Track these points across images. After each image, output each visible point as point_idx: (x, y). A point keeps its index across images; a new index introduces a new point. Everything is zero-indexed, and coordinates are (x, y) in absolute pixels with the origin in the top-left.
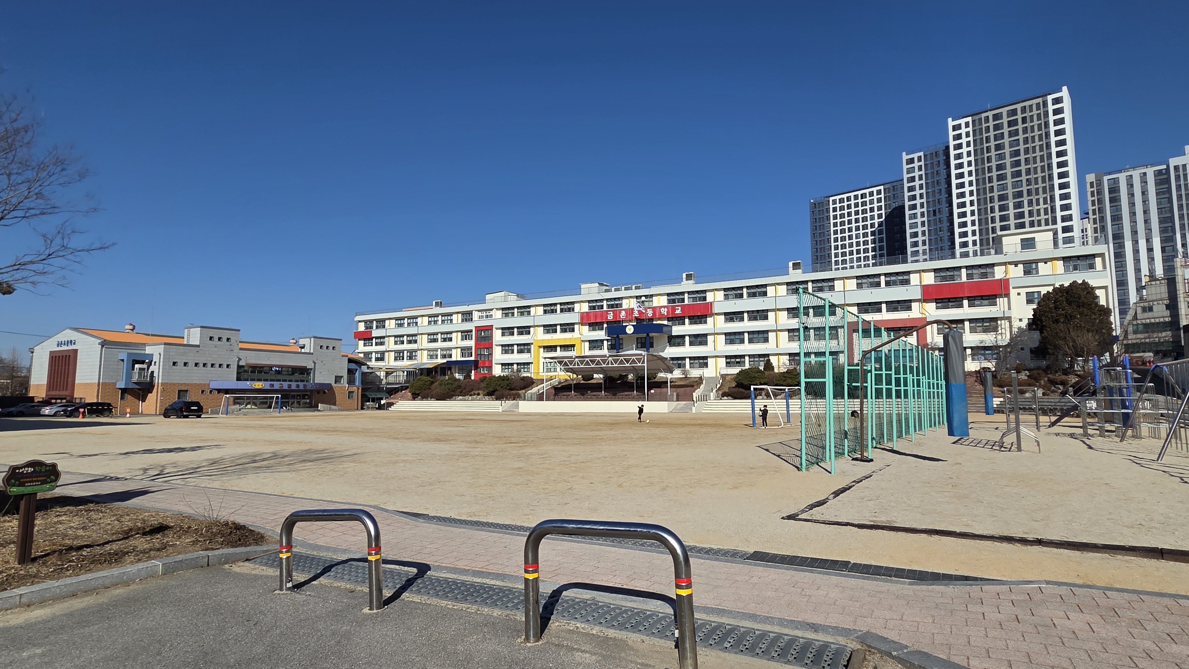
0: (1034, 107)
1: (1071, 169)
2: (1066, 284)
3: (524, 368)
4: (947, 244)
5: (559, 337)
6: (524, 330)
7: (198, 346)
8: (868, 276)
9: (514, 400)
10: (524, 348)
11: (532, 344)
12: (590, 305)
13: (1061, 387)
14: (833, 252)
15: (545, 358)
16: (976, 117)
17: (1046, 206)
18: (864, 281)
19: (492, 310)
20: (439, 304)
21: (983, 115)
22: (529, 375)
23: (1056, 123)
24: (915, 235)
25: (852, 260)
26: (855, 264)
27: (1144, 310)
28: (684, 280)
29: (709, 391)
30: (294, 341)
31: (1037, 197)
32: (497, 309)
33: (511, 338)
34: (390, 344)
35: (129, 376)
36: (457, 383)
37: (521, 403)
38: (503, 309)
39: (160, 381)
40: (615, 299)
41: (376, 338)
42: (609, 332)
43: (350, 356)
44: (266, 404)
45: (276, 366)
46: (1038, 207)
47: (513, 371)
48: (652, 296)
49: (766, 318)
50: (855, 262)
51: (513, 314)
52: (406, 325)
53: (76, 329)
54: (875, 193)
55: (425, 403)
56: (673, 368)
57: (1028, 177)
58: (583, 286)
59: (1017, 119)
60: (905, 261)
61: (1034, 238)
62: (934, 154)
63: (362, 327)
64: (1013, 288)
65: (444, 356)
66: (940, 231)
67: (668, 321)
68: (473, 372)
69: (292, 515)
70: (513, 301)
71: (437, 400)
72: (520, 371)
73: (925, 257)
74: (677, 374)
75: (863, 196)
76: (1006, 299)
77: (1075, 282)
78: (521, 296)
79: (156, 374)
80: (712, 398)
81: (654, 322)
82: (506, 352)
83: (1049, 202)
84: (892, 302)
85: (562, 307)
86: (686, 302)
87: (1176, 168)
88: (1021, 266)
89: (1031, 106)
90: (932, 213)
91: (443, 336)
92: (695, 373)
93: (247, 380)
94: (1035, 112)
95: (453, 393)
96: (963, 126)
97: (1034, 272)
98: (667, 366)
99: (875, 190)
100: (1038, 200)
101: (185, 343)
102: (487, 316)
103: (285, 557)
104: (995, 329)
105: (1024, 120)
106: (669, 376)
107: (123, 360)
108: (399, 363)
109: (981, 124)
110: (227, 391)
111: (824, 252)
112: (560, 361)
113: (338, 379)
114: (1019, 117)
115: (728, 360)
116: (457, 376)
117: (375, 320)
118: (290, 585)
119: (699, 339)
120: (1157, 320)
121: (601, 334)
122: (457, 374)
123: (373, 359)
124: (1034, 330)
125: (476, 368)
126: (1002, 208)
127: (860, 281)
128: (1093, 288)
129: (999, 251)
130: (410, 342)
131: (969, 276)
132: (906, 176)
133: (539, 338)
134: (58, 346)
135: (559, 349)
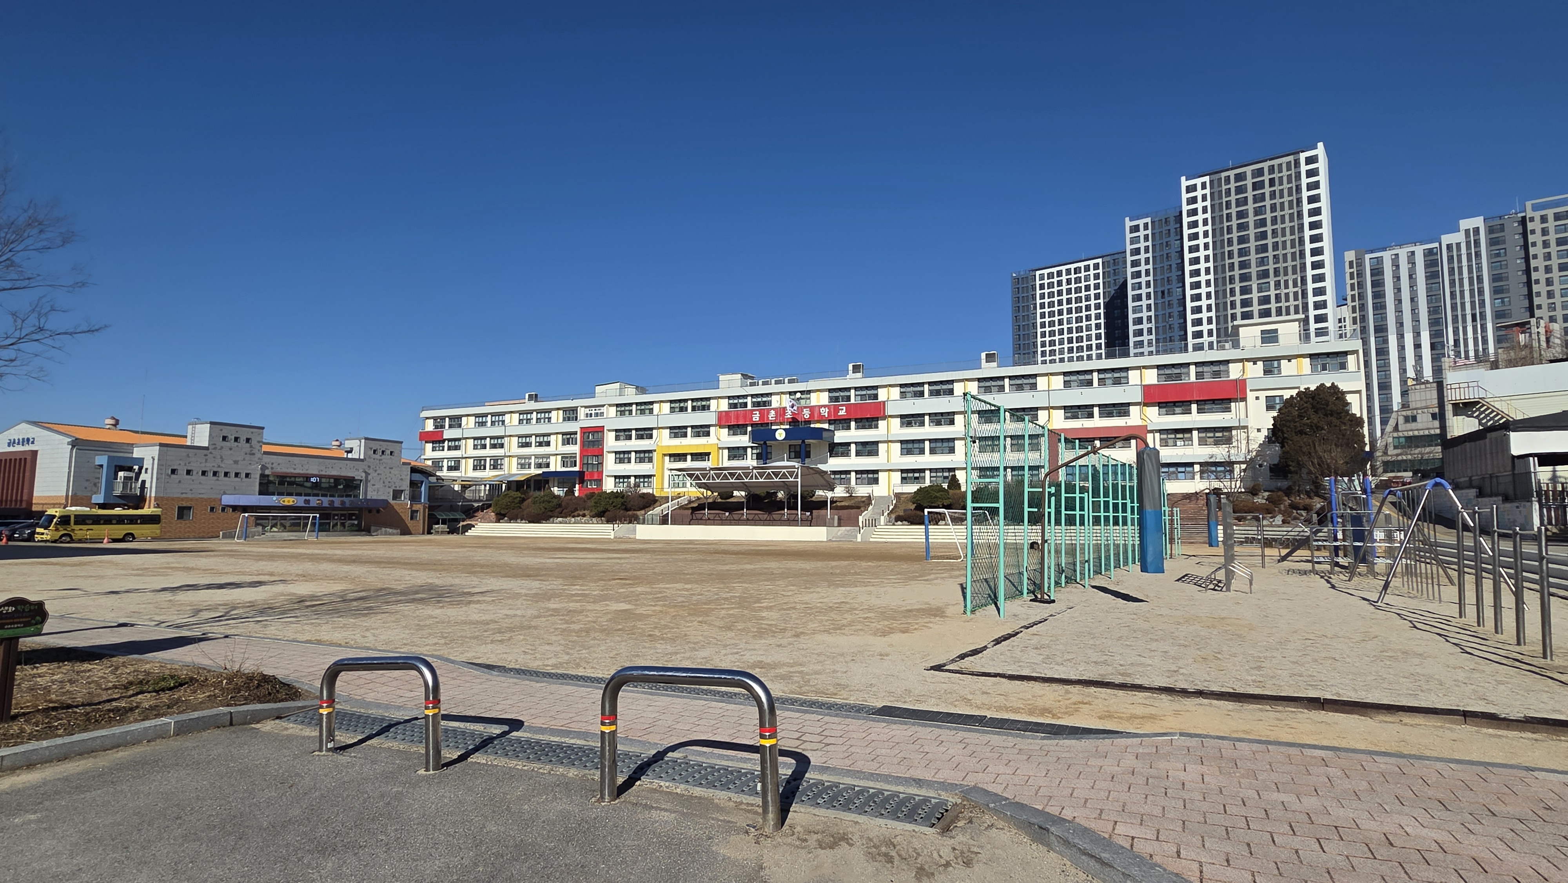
0: (1284, 167)
1: (1326, 244)
2: (1313, 388)
3: (644, 482)
4: (1177, 333)
5: (691, 443)
6: (645, 433)
7: (206, 448)
8: (1078, 373)
9: (630, 523)
10: (645, 456)
11: (655, 451)
12: (731, 401)
13: (1304, 513)
14: (1039, 340)
15: (671, 470)
16: (1216, 176)
17: (1296, 290)
18: (1074, 378)
19: (603, 406)
20: (534, 398)
21: (1223, 175)
22: (650, 491)
23: (1310, 187)
24: (1139, 321)
25: (1061, 352)
26: (1066, 356)
27: (1407, 419)
28: (851, 372)
29: (879, 514)
30: (338, 443)
31: (1286, 278)
32: (610, 405)
33: (628, 442)
34: (468, 449)
35: (110, 487)
36: (555, 501)
37: (639, 528)
38: (617, 405)
39: (153, 495)
40: (762, 395)
41: (449, 440)
42: (754, 438)
43: (413, 464)
44: (298, 525)
45: (316, 476)
46: (1287, 291)
47: (629, 486)
48: (809, 392)
49: (952, 422)
50: (1066, 353)
51: (630, 412)
52: (489, 424)
53: (35, 423)
54: (1092, 267)
55: (513, 525)
56: (834, 484)
57: (1275, 253)
58: (721, 378)
59: (1264, 181)
60: (1126, 354)
61: (1277, 330)
62: (1164, 221)
63: (430, 426)
64: (1251, 390)
65: (539, 466)
66: (1170, 317)
67: (830, 424)
68: (577, 486)
69: (335, 664)
70: (631, 395)
71: (530, 522)
72: (639, 486)
73: (1151, 349)
74: (840, 492)
75: (1077, 271)
76: (1242, 404)
77: (1322, 385)
78: (641, 390)
79: (147, 485)
80: (882, 523)
81: (812, 426)
82: (621, 461)
83: (1299, 284)
84: (1106, 405)
85: (695, 404)
86: (853, 401)
87: (1449, 247)
88: (1260, 364)
89: (1280, 165)
90: (1160, 294)
91: (538, 439)
92: (862, 491)
93: (273, 494)
94: (1285, 173)
95: (550, 514)
96: (1199, 187)
97: (1276, 371)
98: (827, 481)
99: (1091, 263)
100: (1286, 282)
101: (189, 444)
102: (597, 415)
103: (325, 713)
104: (1228, 441)
105: (1272, 182)
106: (830, 495)
107: (101, 466)
108: (479, 474)
109: (1220, 185)
110: (245, 509)
111: (1029, 339)
112: (690, 473)
113: (397, 494)
114: (1266, 178)
115: (905, 475)
116: (556, 490)
117: (448, 416)
118: (330, 745)
119: (868, 448)
120: (1421, 433)
121: (743, 440)
122: (556, 489)
123: (445, 468)
124: (1274, 442)
125: (582, 481)
126: (1245, 290)
127: (1067, 378)
128: (1343, 393)
129: (1236, 345)
130: (494, 446)
131: (1199, 375)
132: (1129, 247)
133: (663, 444)
134: (9, 445)
135: (689, 457)
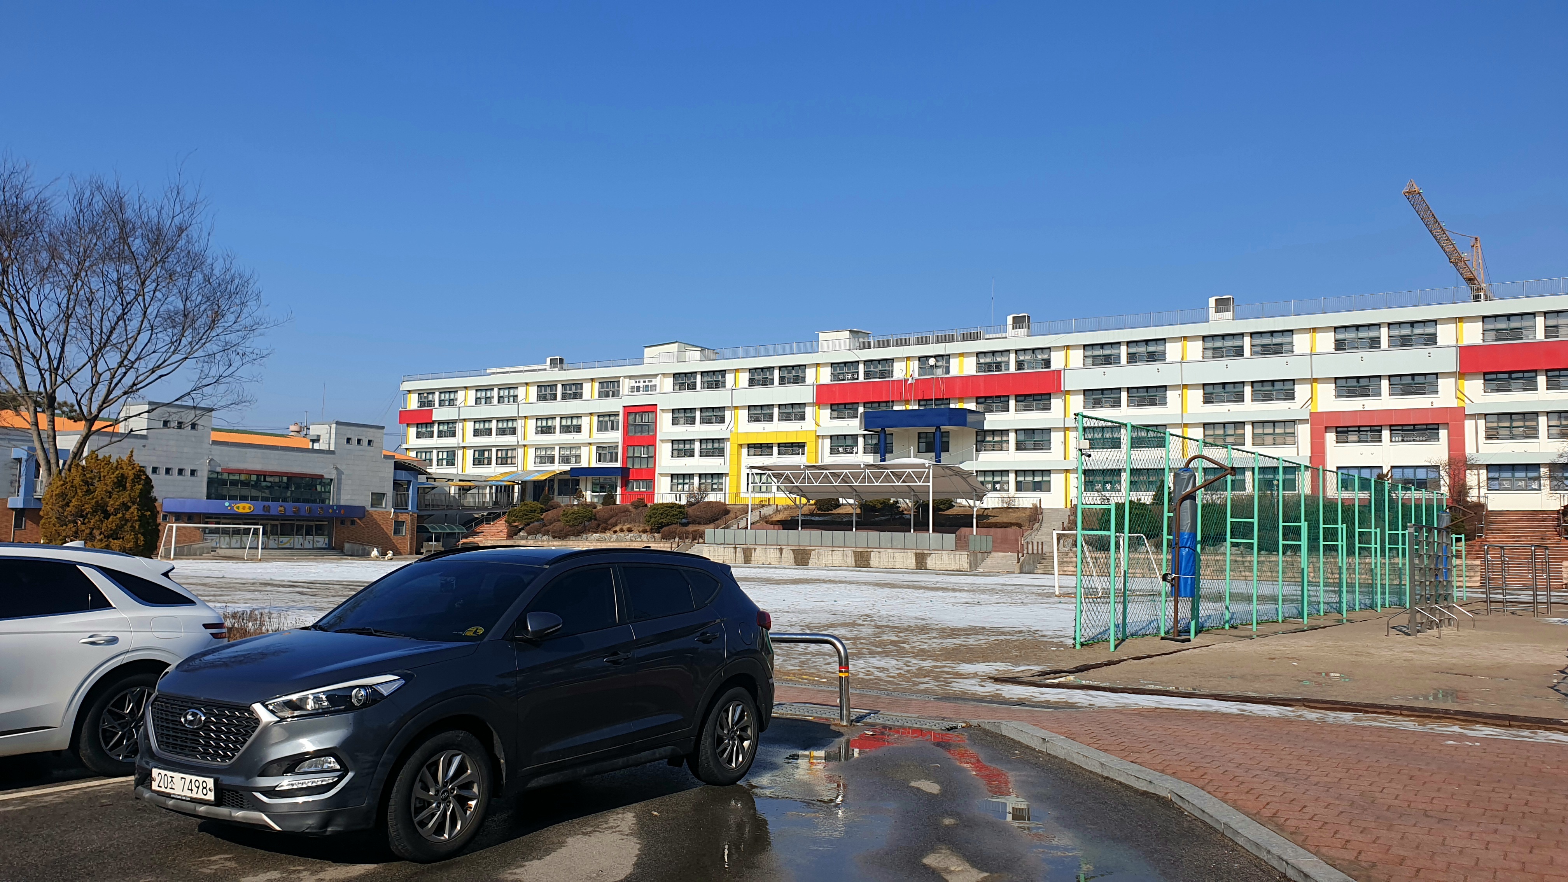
3: (712, 484)
5: (777, 429)
6: (714, 415)
7: (145, 437)
8: (1358, 327)
10: (713, 446)
11: (728, 439)
12: (835, 370)
15: (751, 466)
18: (1349, 335)
19: (655, 376)
20: (558, 363)
22: (721, 497)
29: (1048, 534)
30: (299, 428)
32: (665, 375)
33: (690, 428)
34: (466, 435)
35: (30, 487)
38: (675, 375)
40: (879, 361)
42: (867, 423)
45: (275, 473)
47: (691, 489)
48: (948, 357)
49: (1163, 400)
51: (693, 385)
52: (495, 400)
56: (983, 489)
58: (822, 336)
63: (413, 403)
65: (565, 459)
67: (978, 403)
68: (619, 488)
70: (694, 360)
71: (554, 539)
72: (705, 490)
74: (992, 501)
78: (708, 352)
81: (952, 406)
82: (681, 453)
84: (1401, 376)
86: (1012, 369)
91: (564, 423)
92: (1026, 500)
93: (225, 498)
95: (583, 528)
98: (973, 486)
101: (123, 431)
102: (646, 388)
106: (976, 505)
107: (19, 460)
108: (482, 471)
110: (191, 518)
112: (777, 473)
113: (377, 498)
115: (1089, 478)
116: (589, 496)
117: (438, 389)
119: (1035, 438)
121: (852, 425)
122: (589, 492)
123: (435, 462)
125: (625, 481)
127: (1341, 336)
130: (502, 431)
133: (740, 429)
135: (775, 449)
